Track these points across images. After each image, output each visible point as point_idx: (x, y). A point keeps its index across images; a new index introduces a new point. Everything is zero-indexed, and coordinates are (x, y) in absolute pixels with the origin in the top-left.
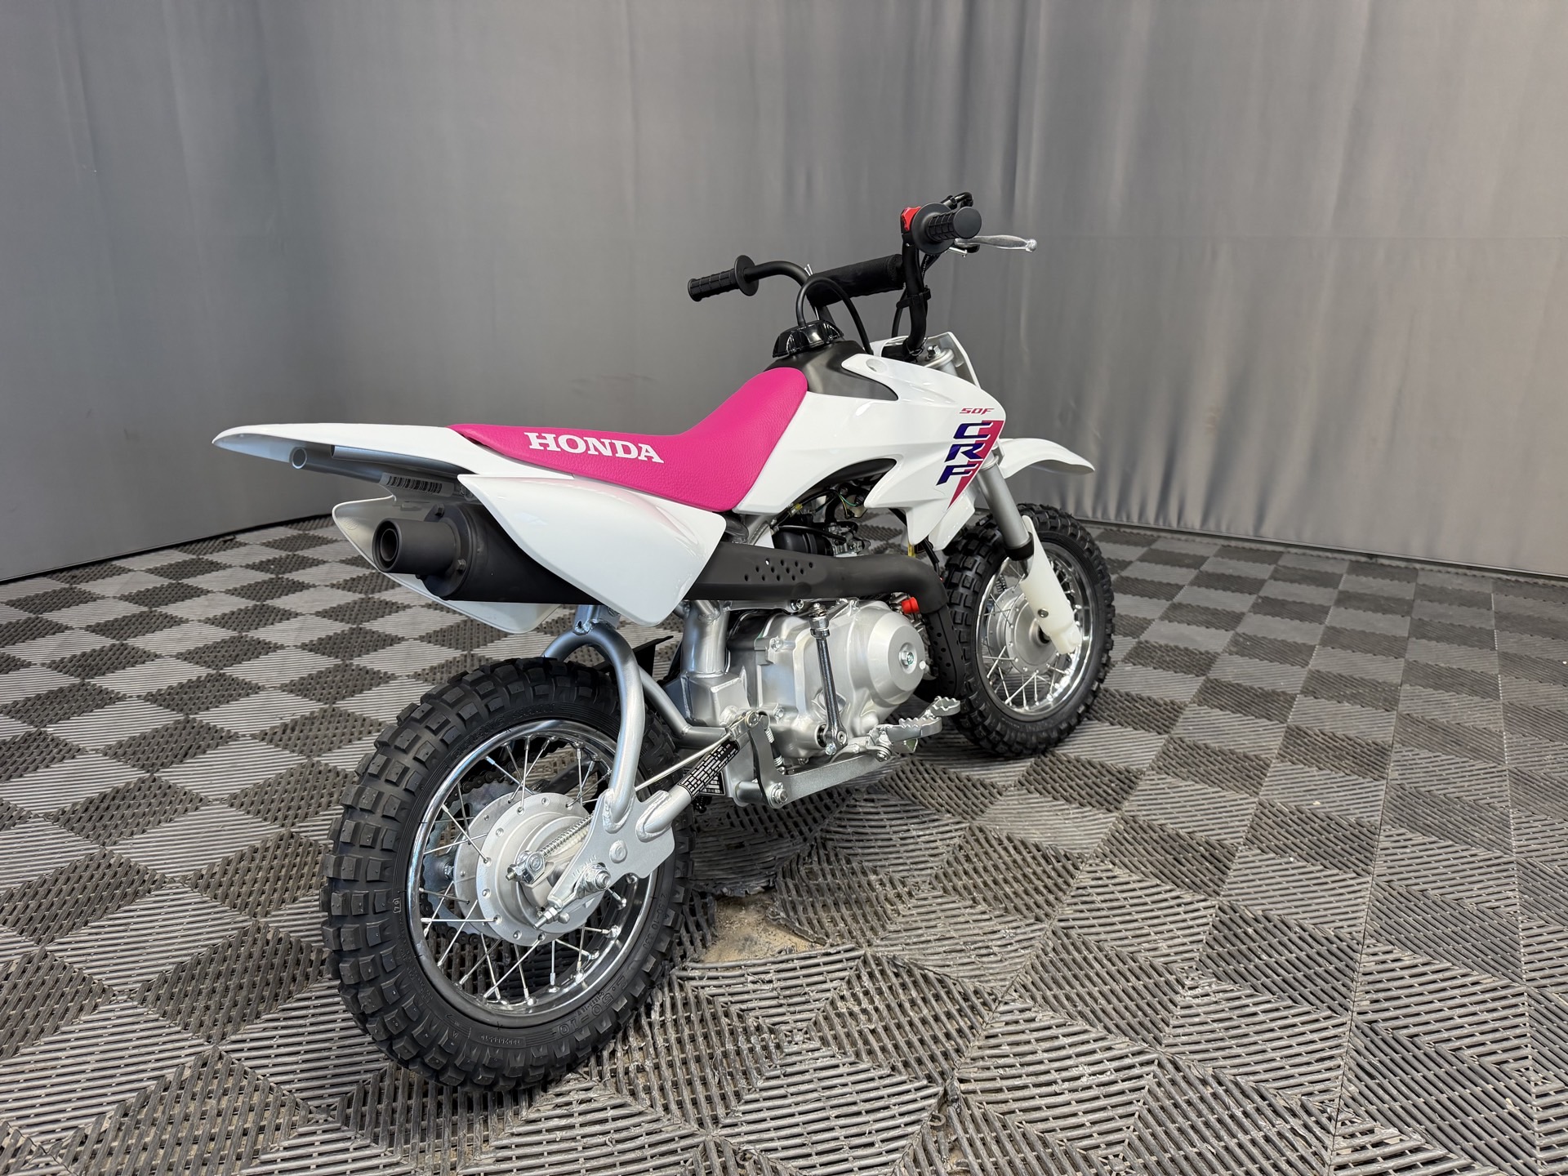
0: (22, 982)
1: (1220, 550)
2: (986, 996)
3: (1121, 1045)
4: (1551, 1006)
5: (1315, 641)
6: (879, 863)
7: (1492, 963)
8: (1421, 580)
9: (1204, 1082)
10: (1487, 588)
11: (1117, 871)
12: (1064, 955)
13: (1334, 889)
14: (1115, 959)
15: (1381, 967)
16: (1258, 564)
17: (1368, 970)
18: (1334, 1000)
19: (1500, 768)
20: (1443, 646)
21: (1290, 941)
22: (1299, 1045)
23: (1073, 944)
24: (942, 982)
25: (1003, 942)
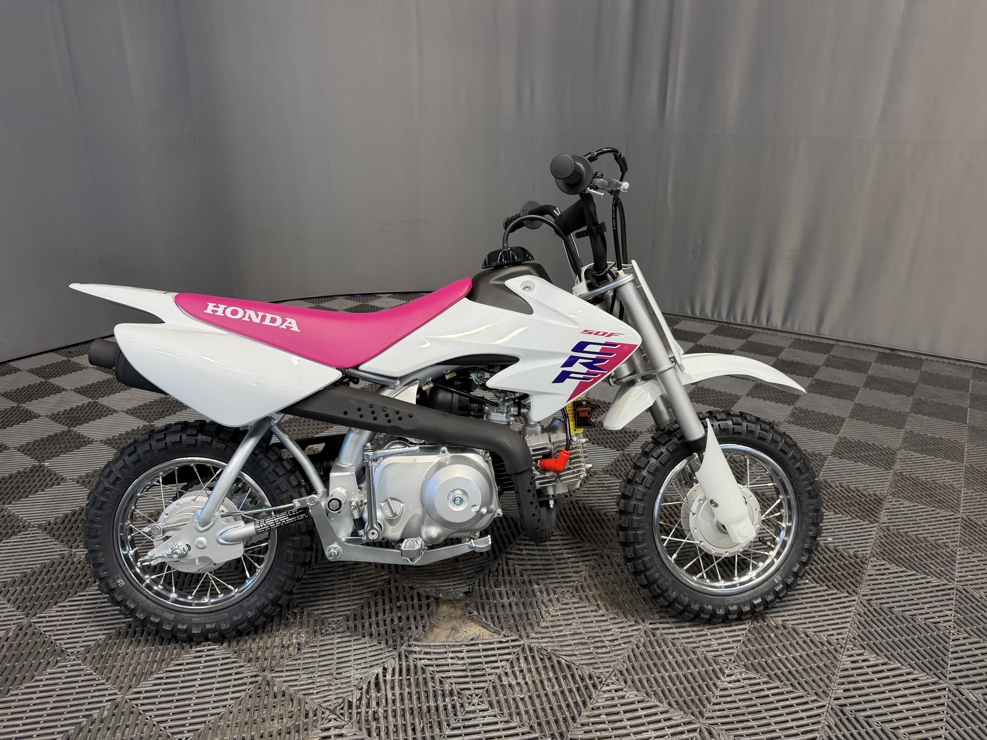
0: (15, 643)
1: (793, 343)
2: (596, 679)
3: (678, 716)
4: (963, 698)
5: (845, 414)
6: (541, 577)
7: (929, 665)
8: (924, 369)
10: (968, 375)
12: (650, 649)
13: (832, 604)
14: (682, 652)
15: (854, 665)
16: (817, 354)
17: (845, 667)
18: (820, 687)
19: (957, 516)
20: (932, 420)
21: (797, 643)
22: (793, 720)
23: (657, 641)
24: (569, 667)
25: (613, 638)
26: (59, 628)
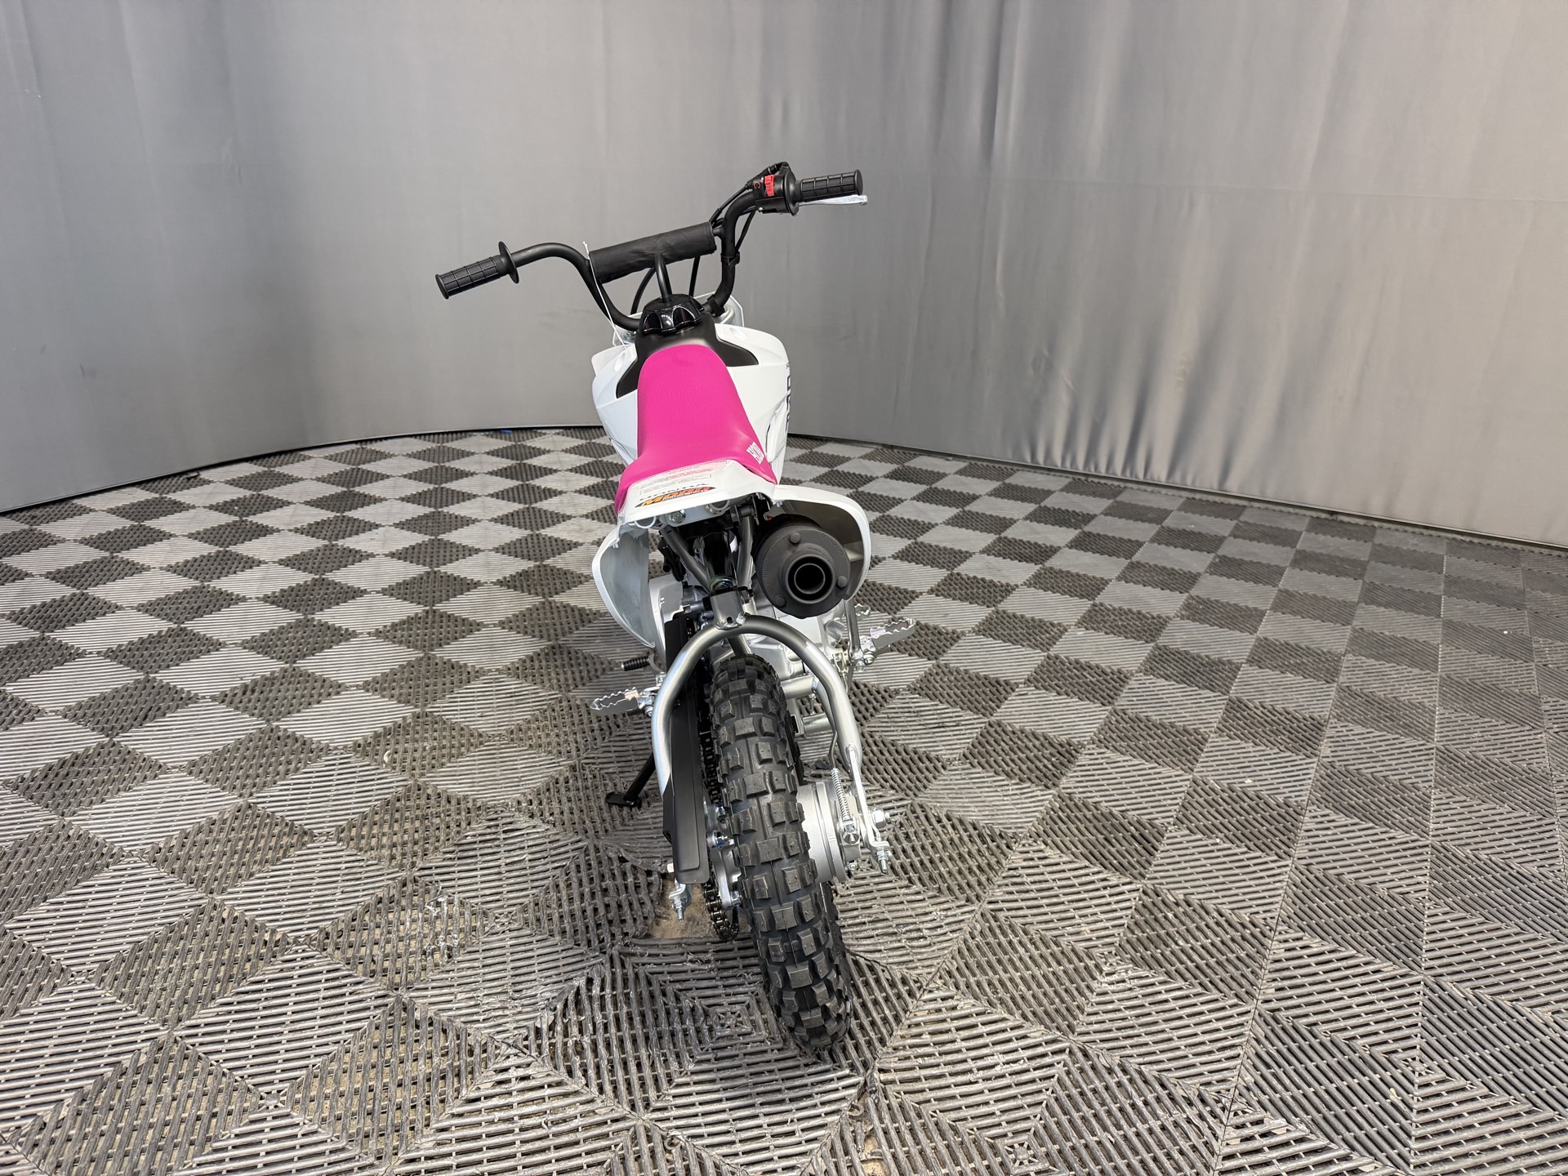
1: (1184, 504)
2: (912, 983)
3: (1037, 1033)
4: (1444, 995)
5: (1266, 606)
7: (1395, 951)
8: (1378, 540)
9: (1110, 1071)
10: (1441, 550)
11: (1048, 852)
12: (991, 939)
13: (1255, 872)
14: (1039, 943)
15: (1289, 954)
16: (1220, 520)
17: (1276, 957)
18: (1242, 987)
19: (1430, 745)
20: (1391, 612)
21: (1207, 926)
22: (1204, 1033)
23: (1000, 927)
24: (871, 969)
25: (934, 924)
26: (53, 935)
